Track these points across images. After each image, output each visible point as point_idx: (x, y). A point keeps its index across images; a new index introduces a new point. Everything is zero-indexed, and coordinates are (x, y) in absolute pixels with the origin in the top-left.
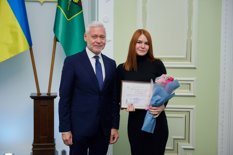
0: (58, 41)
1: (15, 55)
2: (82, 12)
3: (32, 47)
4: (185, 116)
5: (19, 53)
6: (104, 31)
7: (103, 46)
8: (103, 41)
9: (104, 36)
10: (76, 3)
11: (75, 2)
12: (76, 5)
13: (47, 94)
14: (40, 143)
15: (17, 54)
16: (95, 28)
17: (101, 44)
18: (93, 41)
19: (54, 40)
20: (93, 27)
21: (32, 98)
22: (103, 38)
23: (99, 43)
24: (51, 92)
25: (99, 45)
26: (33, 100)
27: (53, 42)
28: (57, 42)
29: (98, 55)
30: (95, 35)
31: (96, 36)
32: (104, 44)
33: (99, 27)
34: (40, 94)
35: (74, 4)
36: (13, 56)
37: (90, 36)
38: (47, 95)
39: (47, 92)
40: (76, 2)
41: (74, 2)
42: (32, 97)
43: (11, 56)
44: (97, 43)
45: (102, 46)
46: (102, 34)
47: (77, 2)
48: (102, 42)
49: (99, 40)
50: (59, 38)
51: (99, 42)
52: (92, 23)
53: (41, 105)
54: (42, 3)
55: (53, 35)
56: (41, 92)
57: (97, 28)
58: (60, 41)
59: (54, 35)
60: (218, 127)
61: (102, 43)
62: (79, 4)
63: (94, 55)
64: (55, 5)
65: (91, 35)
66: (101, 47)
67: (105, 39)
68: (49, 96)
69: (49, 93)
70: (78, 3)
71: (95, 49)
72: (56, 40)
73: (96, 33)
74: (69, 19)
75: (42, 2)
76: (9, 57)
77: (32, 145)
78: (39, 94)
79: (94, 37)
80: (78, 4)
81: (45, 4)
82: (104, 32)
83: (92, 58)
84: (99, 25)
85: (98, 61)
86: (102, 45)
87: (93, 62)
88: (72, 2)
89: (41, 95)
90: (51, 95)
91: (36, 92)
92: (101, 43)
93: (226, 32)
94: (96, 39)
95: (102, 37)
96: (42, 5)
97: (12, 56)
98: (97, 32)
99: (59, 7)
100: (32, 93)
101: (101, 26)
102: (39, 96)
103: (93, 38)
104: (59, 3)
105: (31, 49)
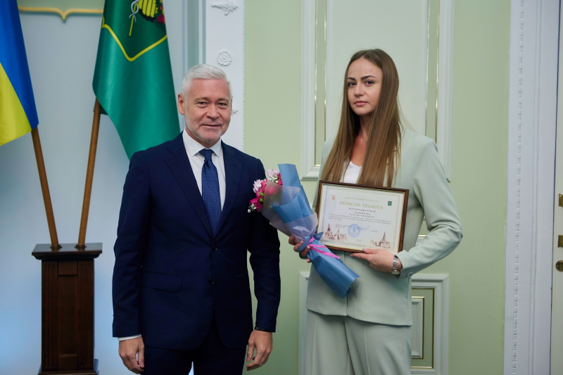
0: (105, 113)
2: (166, 40)
3: (39, 127)
4: (424, 299)
6: (226, 88)
7: (223, 127)
8: (224, 113)
9: (228, 101)
10: (149, 18)
11: (148, 15)
12: (149, 22)
13: (77, 247)
14: (57, 370)
15: (1, 145)
16: (205, 81)
17: (219, 121)
18: (200, 112)
19: (95, 111)
20: (199, 79)
21: (38, 258)
22: (223, 107)
23: (213, 119)
24: (87, 241)
25: (213, 124)
26: (40, 261)
27: (93, 114)
28: (102, 116)
29: (212, 148)
30: (205, 98)
31: (205, 102)
32: (227, 122)
33: (214, 78)
34: (60, 247)
35: (144, 20)
37: (192, 101)
38: (76, 250)
39: (76, 242)
40: (150, 16)
41: (145, 16)
42: (37, 255)
44: (209, 117)
45: (220, 125)
46: (222, 96)
47: (152, 16)
48: (221, 116)
49: (213, 110)
50: (108, 107)
51: (214, 114)
52: (196, 70)
53: (60, 273)
54: (64, 18)
55: (92, 98)
56: (60, 242)
57: (209, 81)
58: (109, 114)
59: (94, 97)
60: (504, 326)
61: (220, 118)
62: (159, 20)
63: (201, 147)
64: (97, 23)
65: (195, 98)
66: (220, 127)
67: (229, 108)
68: (81, 250)
69: (81, 244)
70: (154, 18)
71: (203, 133)
72: (100, 110)
73: (205, 94)
74: (131, 56)
75: (64, 15)
78: (56, 246)
79: (202, 103)
80: (155, 21)
81: (72, 20)
82: (228, 92)
83: (196, 155)
84: (215, 74)
85: (209, 163)
86: (221, 123)
87: (197, 165)
88: (140, 16)
89: (61, 250)
90: (87, 249)
91: (48, 241)
92: (218, 117)
93: (520, 92)
94: (207, 108)
95: (221, 104)
96: (64, 21)
98: (209, 90)
99: (107, 26)
100: (38, 245)
101: (220, 78)
102: (55, 251)
103: (199, 105)
104: (107, 16)
105: (35, 133)
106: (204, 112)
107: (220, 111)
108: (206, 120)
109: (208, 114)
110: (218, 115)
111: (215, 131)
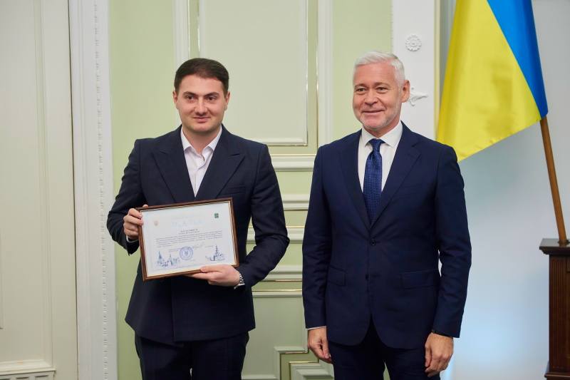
1: (502, 138)
3: (548, 116)
5: (514, 133)
6: (390, 73)
7: (387, 112)
9: (387, 84)
14: (565, 371)
15: (509, 135)
21: (545, 252)
22: (383, 91)
23: (371, 105)
25: (371, 110)
26: (548, 256)
29: (382, 138)
30: (362, 85)
31: (364, 88)
34: (567, 242)
36: (498, 140)
42: (545, 250)
43: (491, 141)
44: (366, 103)
48: (380, 101)
53: (568, 270)
61: (380, 103)
66: (382, 112)
76: (485, 144)
77: (545, 376)
78: (564, 241)
79: (361, 90)
83: (366, 144)
84: (375, 59)
89: (569, 246)
91: (557, 236)
92: (375, 103)
94: (365, 95)
95: (381, 89)
97: (495, 141)
100: (543, 239)
102: (563, 246)
103: (358, 92)
105: (544, 123)
106: (362, 99)
107: (380, 96)
108: (365, 107)
109: (365, 101)
110: (376, 100)
111: (375, 117)
